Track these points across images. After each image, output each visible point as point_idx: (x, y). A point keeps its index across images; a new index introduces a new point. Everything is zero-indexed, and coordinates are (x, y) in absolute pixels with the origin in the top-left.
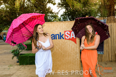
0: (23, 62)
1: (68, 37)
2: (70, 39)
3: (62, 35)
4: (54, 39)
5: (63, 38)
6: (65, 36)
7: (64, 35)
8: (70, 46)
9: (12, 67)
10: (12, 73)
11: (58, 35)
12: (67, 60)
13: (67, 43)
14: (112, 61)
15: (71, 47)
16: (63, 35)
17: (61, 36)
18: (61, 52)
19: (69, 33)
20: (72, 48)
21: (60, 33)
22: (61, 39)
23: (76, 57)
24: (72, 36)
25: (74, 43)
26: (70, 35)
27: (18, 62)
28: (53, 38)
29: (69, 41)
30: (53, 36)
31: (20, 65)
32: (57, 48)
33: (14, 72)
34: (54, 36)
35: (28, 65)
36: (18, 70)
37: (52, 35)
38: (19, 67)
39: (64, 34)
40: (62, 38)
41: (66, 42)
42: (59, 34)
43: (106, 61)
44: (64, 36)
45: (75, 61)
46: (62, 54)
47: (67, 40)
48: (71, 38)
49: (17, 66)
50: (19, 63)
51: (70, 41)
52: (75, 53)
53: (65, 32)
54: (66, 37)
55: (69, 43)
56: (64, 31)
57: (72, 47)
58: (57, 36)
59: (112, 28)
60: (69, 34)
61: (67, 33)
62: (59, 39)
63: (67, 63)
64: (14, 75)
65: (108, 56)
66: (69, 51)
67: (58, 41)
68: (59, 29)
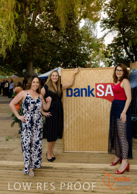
1: (100, 93)
2: (104, 97)
3: (91, 89)
4: (79, 95)
6: (97, 91)
7: (95, 90)
8: (104, 109)
9: (11, 140)
10: (11, 148)
11: (85, 89)
13: (99, 104)
16: (93, 89)
17: (89, 92)
19: (103, 87)
21: (89, 87)
22: (89, 96)
24: (107, 93)
25: (110, 103)
28: (77, 94)
29: (102, 101)
30: (77, 91)
32: (84, 111)
33: (15, 146)
34: (79, 92)
36: (20, 145)
37: (75, 90)
39: (95, 88)
40: (91, 95)
41: (98, 102)
42: (87, 89)
44: (94, 92)
46: (90, 121)
47: (99, 98)
48: (106, 95)
49: (18, 139)
51: (105, 100)
53: (97, 85)
54: (98, 94)
55: (102, 104)
56: (95, 83)
57: (108, 110)
58: (84, 91)
61: (100, 88)
62: (86, 96)
63: (99, 137)
66: (103, 117)
67: (84, 99)
68: (87, 80)
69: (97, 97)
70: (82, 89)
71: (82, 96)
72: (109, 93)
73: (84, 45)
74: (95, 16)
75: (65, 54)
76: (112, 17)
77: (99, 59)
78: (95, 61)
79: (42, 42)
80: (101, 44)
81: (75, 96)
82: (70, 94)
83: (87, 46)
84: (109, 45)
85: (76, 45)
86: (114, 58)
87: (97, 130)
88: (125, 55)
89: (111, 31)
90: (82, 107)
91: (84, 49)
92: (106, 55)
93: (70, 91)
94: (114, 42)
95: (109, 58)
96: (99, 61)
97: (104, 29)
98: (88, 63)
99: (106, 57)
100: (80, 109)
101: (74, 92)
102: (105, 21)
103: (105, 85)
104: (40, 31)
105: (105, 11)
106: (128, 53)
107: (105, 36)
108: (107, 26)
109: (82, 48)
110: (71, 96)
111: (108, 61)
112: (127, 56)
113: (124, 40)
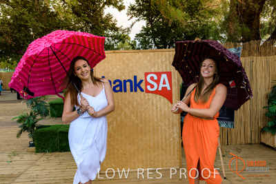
0: (44, 145)
1: (152, 86)
2: (157, 92)
3: (138, 81)
5: (142, 90)
6: (147, 83)
7: (144, 81)
8: (157, 108)
9: (16, 158)
10: (16, 173)
11: (130, 81)
12: (150, 140)
13: (151, 102)
14: (251, 144)
15: (161, 110)
16: (141, 81)
17: (136, 85)
18: (136, 121)
19: (156, 78)
20: (163, 113)
21: (135, 77)
22: (136, 91)
23: (170, 135)
25: (166, 101)
26: (158, 82)
27: (31, 145)
28: (118, 89)
29: (154, 97)
31: (37, 151)
32: (128, 113)
33: (23, 168)
35: (57, 153)
36: (32, 165)
38: (35, 156)
39: (144, 79)
40: (138, 89)
41: (149, 99)
42: (133, 80)
43: (238, 143)
44: (143, 85)
45: (168, 142)
46: (137, 126)
47: (150, 94)
48: (160, 89)
49: (29, 155)
50: (33, 148)
51: (158, 96)
52: (169, 124)
53: (146, 74)
54: (149, 87)
55: (154, 102)
56: (144, 72)
57: (163, 110)
58: (128, 84)
59: (254, 69)
60: (155, 81)
61: (152, 78)
62: (131, 91)
63: (150, 148)
64: (21, 177)
65: (242, 132)
66: (155, 120)
67: (128, 95)
68: (132, 67)
70: (125, 81)
71: (125, 91)
72: (164, 86)
81: (115, 91)
87: (148, 138)
90: (126, 106)
101: (113, 85)
103: (159, 74)
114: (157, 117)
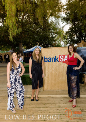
0: (24, 82)
1: (62, 60)
2: (63, 62)
3: (57, 58)
4: (51, 61)
5: (58, 61)
6: (60, 59)
8: (63, 68)
11: (54, 58)
16: (58, 58)
18: (56, 72)
19: (63, 57)
21: (56, 57)
22: (56, 61)
24: (65, 60)
26: (64, 58)
28: (50, 61)
30: (50, 59)
34: (51, 59)
35: (29, 85)
37: (49, 59)
39: (59, 57)
40: (57, 61)
42: (55, 58)
47: (61, 63)
48: (64, 61)
51: (64, 63)
53: (60, 56)
54: (60, 60)
55: (63, 65)
56: (59, 55)
58: (53, 59)
61: (62, 57)
62: (54, 61)
66: (63, 72)
67: (53, 63)
69: (60, 62)
70: (52, 58)
71: (52, 61)
73: (51, 32)
74: (58, 15)
75: (41, 38)
76: (68, 16)
77: (61, 40)
78: (58, 41)
79: (27, 31)
80: (62, 31)
81: (49, 61)
82: (46, 61)
83: (53, 33)
84: (66, 32)
85: (47, 33)
86: (69, 39)
87: (61, 79)
88: (76, 37)
89: (67, 24)
90: (53, 67)
91: (51, 34)
92: (65, 38)
93: (46, 59)
94: (69, 30)
95: (67, 39)
96: (61, 41)
97: (63, 23)
98: (54, 42)
99: (65, 39)
100: (51, 68)
101: (48, 60)
102: (64, 18)
103: (64, 56)
104: (27, 25)
105: (64, 12)
106: (77, 37)
107: (64, 27)
108: (65, 21)
109: (50, 34)
110: (47, 62)
111: (66, 41)
112: (77, 38)
113: (75, 29)
114: (64, 71)
